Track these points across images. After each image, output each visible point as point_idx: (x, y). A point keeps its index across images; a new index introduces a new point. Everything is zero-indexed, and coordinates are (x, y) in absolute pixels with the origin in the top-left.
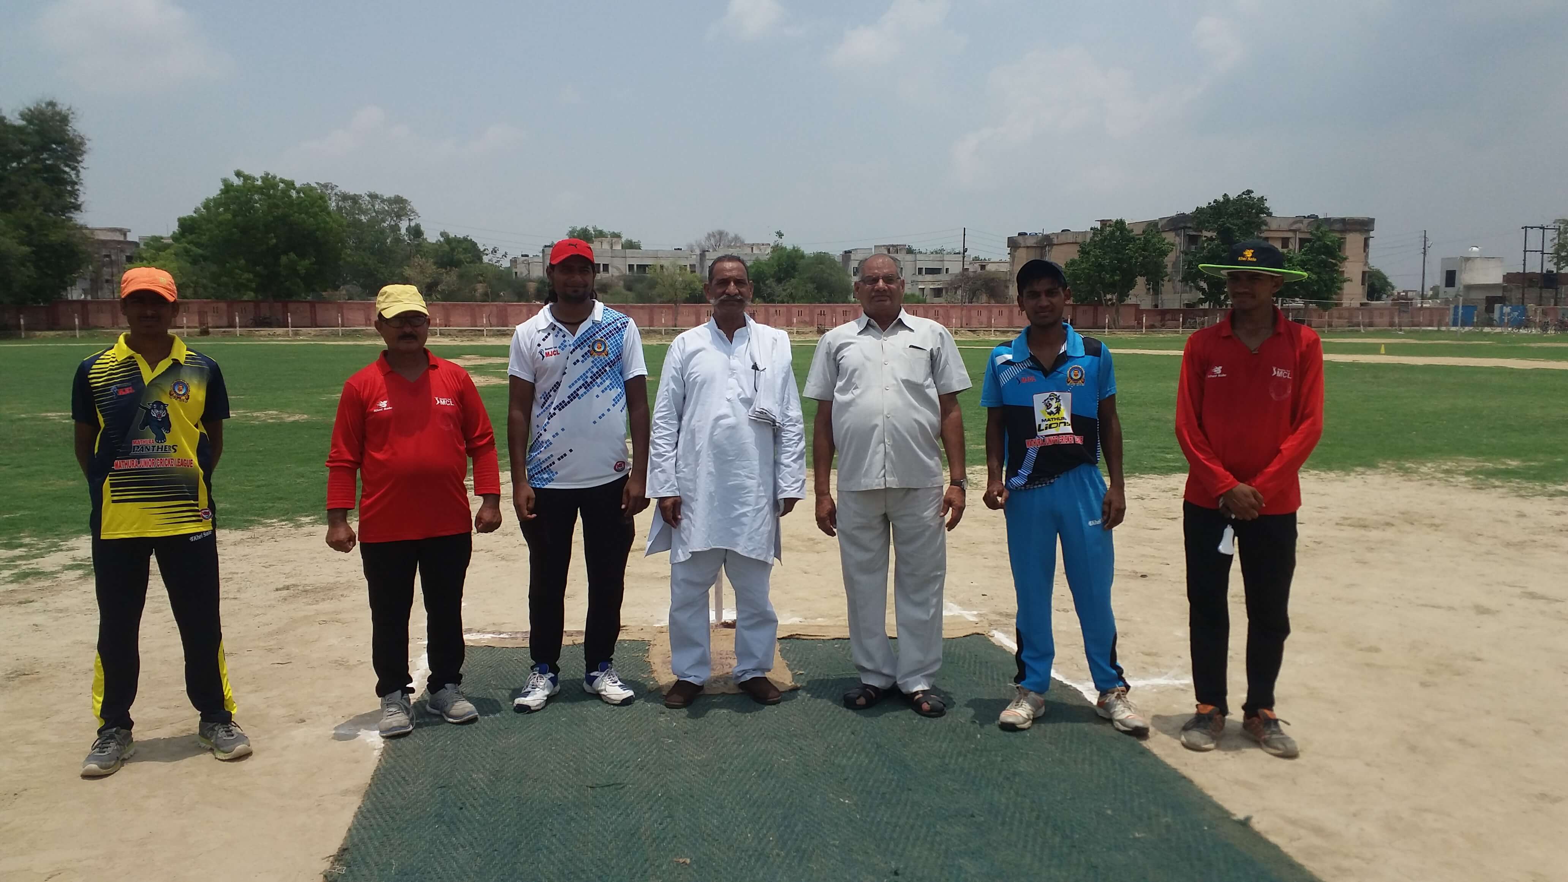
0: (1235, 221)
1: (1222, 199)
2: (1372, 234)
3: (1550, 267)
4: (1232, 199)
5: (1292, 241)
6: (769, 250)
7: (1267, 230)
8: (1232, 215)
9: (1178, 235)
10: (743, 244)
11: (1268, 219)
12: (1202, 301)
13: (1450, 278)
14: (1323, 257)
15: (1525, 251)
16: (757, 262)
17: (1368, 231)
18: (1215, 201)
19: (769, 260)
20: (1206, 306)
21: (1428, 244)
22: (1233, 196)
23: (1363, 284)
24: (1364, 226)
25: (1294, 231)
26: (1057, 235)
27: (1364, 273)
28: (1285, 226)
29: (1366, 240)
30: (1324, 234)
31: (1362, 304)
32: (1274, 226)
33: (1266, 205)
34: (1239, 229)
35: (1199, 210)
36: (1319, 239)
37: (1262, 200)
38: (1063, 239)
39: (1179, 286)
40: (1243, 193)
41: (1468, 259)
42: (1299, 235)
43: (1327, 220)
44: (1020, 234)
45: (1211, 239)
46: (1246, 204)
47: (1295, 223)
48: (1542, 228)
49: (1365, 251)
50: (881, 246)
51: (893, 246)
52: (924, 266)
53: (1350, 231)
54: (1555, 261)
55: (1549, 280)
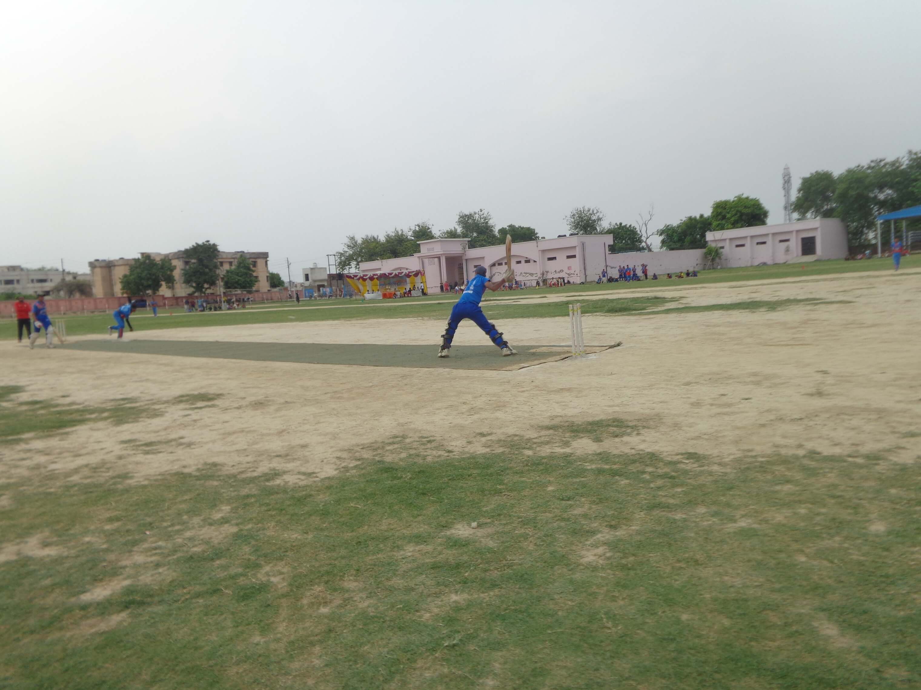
0: (204, 255)
1: (195, 245)
2: (268, 259)
4: (200, 245)
5: (233, 263)
7: (220, 258)
8: (201, 252)
9: (180, 261)
11: (220, 253)
12: (194, 292)
13: (307, 277)
14: (245, 270)
15: (330, 265)
17: (266, 258)
18: (193, 246)
20: (196, 294)
22: (200, 243)
23: (268, 281)
24: (264, 256)
25: (234, 258)
26: (117, 261)
27: (267, 277)
28: (229, 256)
29: (266, 262)
31: (269, 291)
32: (223, 256)
33: (217, 247)
34: (206, 258)
35: (187, 250)
37: (214, 245)
38: (120, 263)
39: (183, 285)
40: (205, 242)
41: (311, 269)
42: (236, 260)
43: (249, 253)
44: (96, 260)
45: (194, 263)
46: (208, 247)
47: (234, 254)
48: (334, 255)
49: (266, 266)
52: (34, 278)
53: (259, 258)
54: (339, 269)
55: (340, 277)
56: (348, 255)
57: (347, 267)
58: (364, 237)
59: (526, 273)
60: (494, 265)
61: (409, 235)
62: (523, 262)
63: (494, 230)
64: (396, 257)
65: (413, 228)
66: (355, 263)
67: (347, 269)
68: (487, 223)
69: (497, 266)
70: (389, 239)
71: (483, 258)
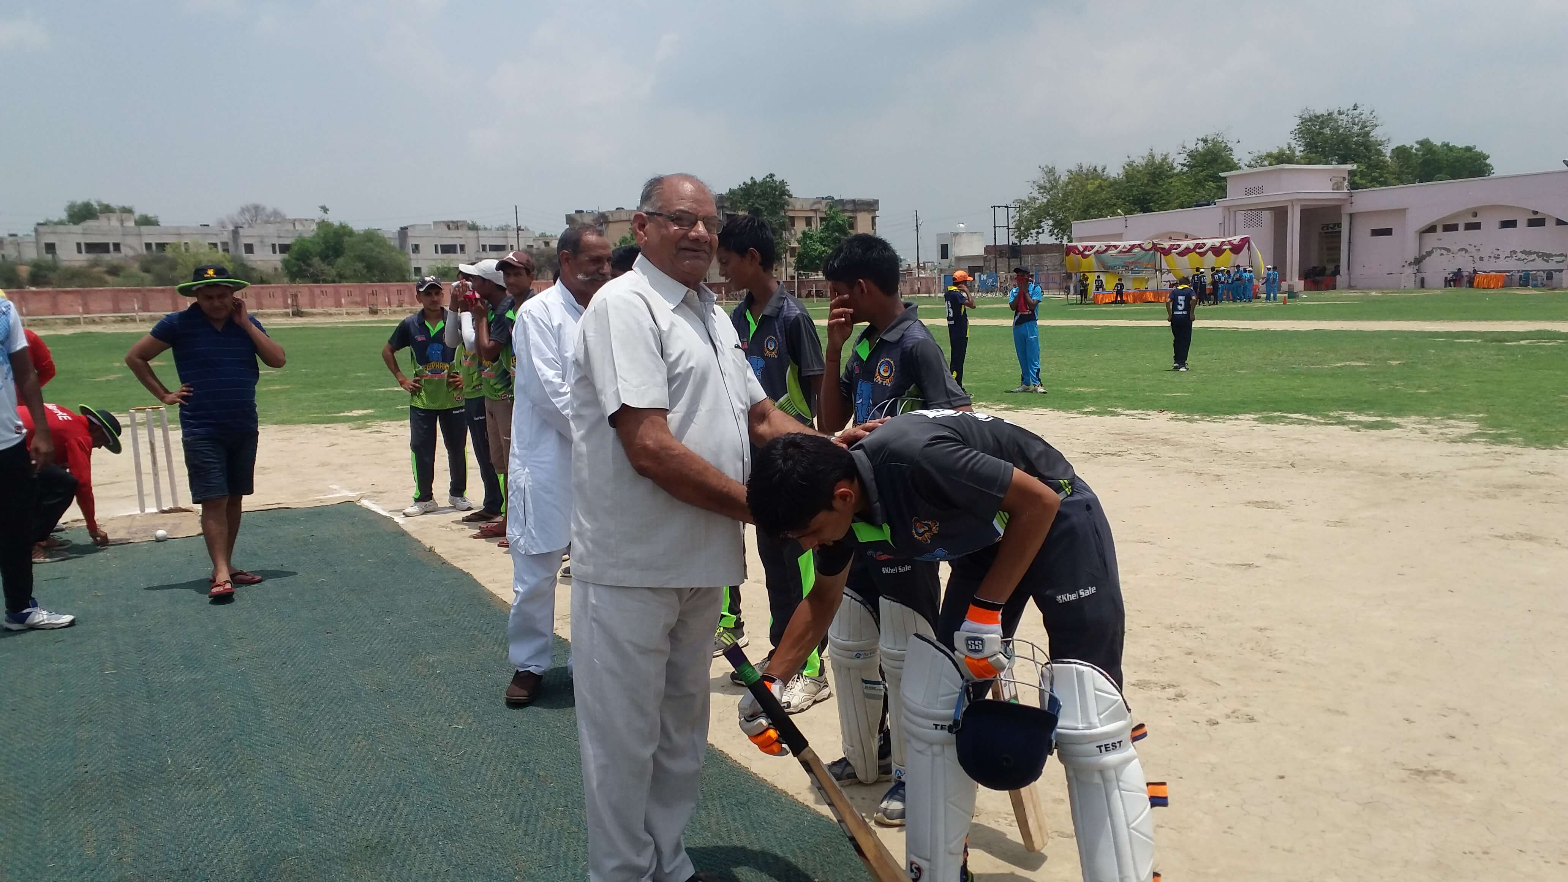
0: (763, 202)
1: (750, 183)
2: (877, 213)
3: (1013, 240)
4: (758, 182)
5: (814, 219)
6: (314, 227)
7: (792, 210)
8: (759, 196)
10: (284, 220)
11: (790, 200)
13: (944, 251)
14: (837, 234)
15: (995, 227)
16: (301, 240)
17: (874, 211)
18: (744, 183)
19: (314, 237)
21: (920, 222)
22: (759, 179)
24: (871, 206)
25: (815, 211)
26: (612, 213)
28: (807, 206)
29: (873, 218)
30: (836, 213)
32: (798, 207)
33: (787, 187)
34: (766, 209)
35: (732, 192)
36: (832, 218)
37: (782, 182)
38: (616, 217)
40: (767, 177)
41: (956, 235)
42: (819, 215)
43: (841, 201)
44: (577, 212)
46: (770, 187)
47: (815, 203)
48: (1007, 207)
49: (873, 229)
50: (440, 222)
51: (453, 222)
52: (488, 242)
53: (861, 211)
54: (1016, 234)
55: (1014, 251)
56: (1037, 205)
57: (1034, 231)
58: (1074, 168)
59: (1530, 253)
60: (1432, 229)
61: (1179, 161)
62: (1522, 223)
63: (1384, 151)
64: (1146, 210)
65: (1191, 146)
66: (1050, 222)
67: (1034, 235)
68: (1368, 133)
69: (1438, 233)
70: (1131, 173)
71: (1401, 212)
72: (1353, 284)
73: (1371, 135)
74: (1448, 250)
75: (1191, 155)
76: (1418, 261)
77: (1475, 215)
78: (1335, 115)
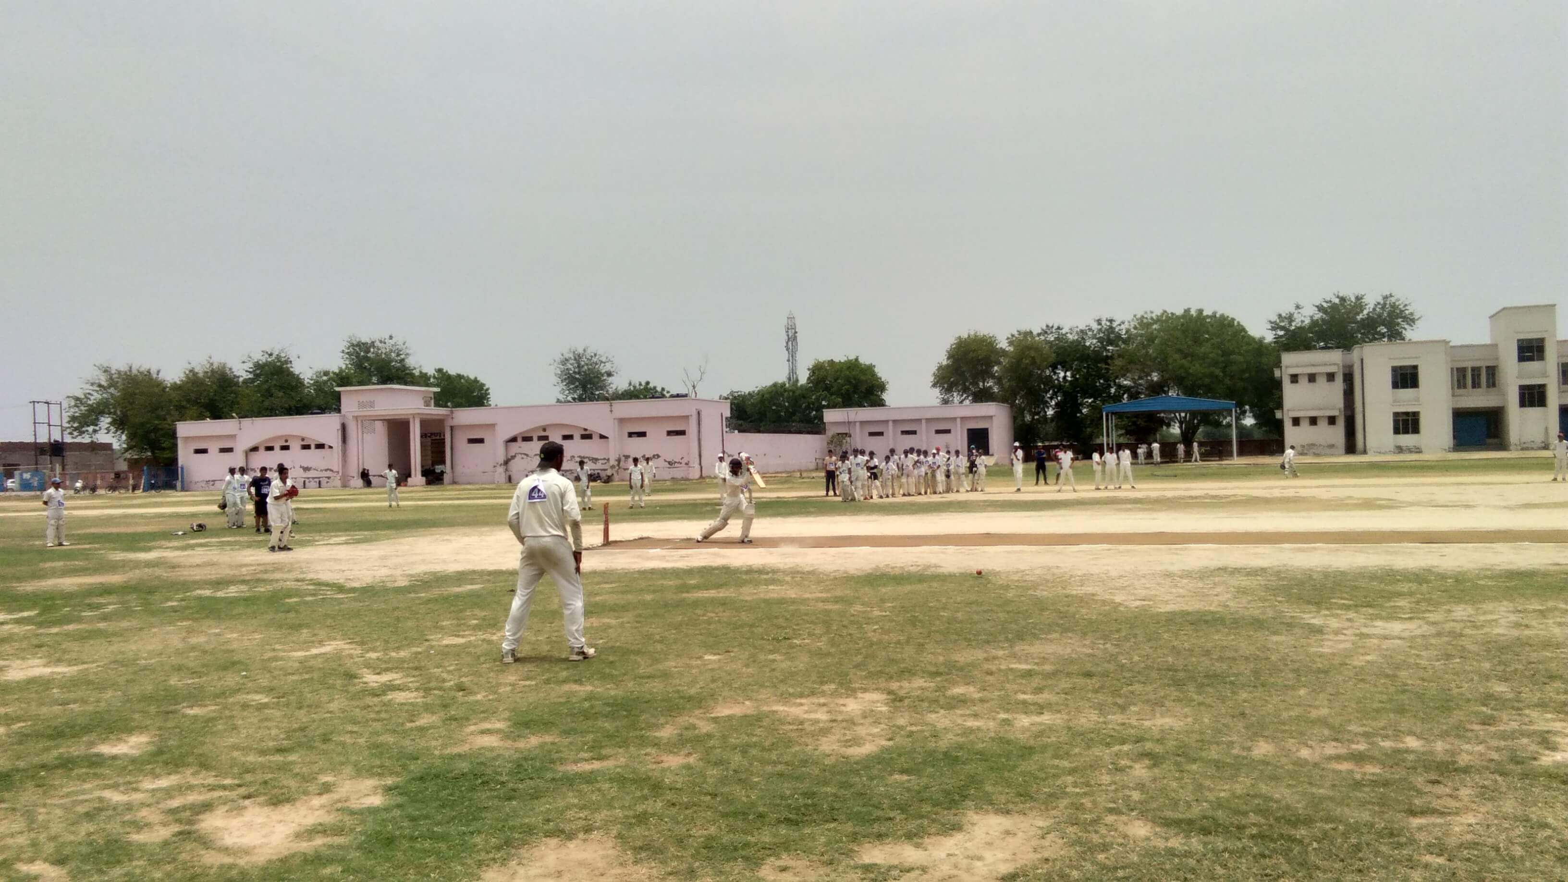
3: (56, 436)
15: (35, 423)
55: (54, 449)
56: (94, 402)
57: (88, 429)
60: (514, 440)
61: (241, 371)
62: (577, 436)
66: (108, 421)
67: (90, 432)
68: (403, 360)
69: (520, 443)
70: (194, 379)
71: (491, 426)
72: (456, 480)
73: (406, 360)
74: (527, 455)
75: (257, 365)
76: (506, 462)
77: (544, 430)
78: (377, 344)
